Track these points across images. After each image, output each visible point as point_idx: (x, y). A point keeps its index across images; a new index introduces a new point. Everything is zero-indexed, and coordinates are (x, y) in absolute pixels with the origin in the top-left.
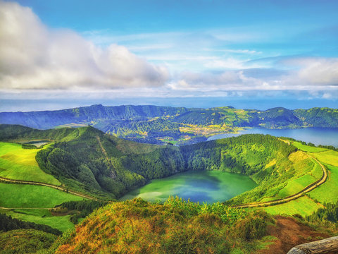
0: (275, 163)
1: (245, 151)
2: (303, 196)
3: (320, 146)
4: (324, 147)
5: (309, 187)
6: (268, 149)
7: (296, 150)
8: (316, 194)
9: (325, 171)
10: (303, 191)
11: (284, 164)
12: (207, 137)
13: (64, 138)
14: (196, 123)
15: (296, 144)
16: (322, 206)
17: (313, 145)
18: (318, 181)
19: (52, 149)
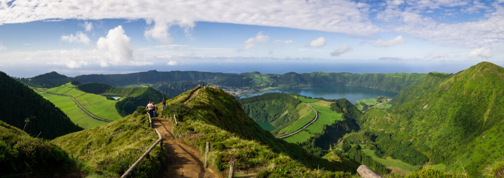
0: (287, 112)
1: (267, 106)
2: (302, 131)
3: (315, 98)
4: (318, 99)
5: (306, 125)
6: (283, 103)
7: (301, 102)
8: (310, 128)
9: (316, 114)
10: (302, 128)
11: (293, 112)
12: (239, 96)
13: (132, 95)
14: (231, 86)
15: (300, 98)
16: (313, 136)
17: (311, 98)
18: (312, 121)
19: (125, 102)
